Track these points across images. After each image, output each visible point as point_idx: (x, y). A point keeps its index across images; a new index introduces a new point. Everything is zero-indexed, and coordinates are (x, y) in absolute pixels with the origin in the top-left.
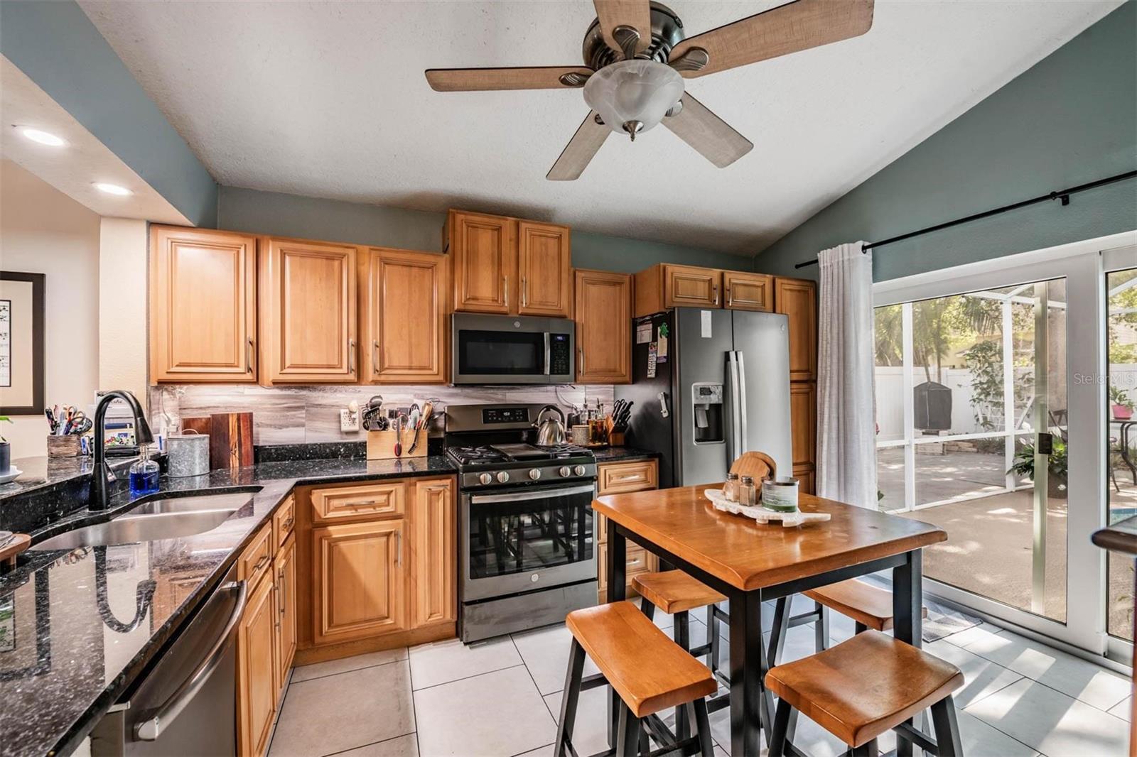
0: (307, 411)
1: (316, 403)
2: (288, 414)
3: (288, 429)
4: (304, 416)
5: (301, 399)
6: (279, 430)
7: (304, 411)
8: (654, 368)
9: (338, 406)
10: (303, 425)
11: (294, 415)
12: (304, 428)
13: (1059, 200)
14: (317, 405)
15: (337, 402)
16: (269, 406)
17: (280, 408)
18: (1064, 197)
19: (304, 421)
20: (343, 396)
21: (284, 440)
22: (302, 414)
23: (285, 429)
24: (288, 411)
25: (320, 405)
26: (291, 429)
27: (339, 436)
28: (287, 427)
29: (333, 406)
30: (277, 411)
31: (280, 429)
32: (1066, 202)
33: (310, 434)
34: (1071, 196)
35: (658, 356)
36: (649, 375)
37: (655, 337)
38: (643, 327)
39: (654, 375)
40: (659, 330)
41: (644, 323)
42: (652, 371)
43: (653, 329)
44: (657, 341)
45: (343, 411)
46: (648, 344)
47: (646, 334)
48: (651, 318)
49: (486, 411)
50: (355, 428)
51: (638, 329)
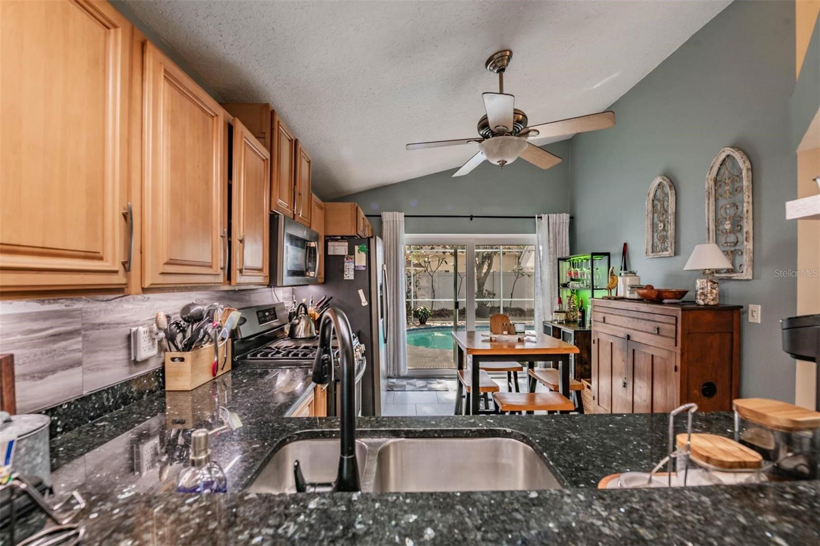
0: (84, 336)
1: (98, 321)
2: (55, 346)
3: (56, 375)
4: (80, 346)
5: (74, 317)
6: (39, 382)
7: (80, 339)
8: (353, 273)
9: (125, 324)
10: (79, 363)
11: (64, 348)
12: (79, 369)
13: (469, 218)
14: (99, 325)
15: (124, 317)
16: (19, 337)
17: (39, 338)
18: (471, 217)
19: (80, 354)
20: (130, 306)
21: (48, 399)
22: (76, 343)
23: (50, 377)
24: (55, 342)
25: (103, 324)
26: (59, 374)
27: (127, 369)
28: (54, 371)
29: (119, 324)
30: (35, 346)
31: (41, 378)
32: (471, 219)
33: (90, 376)
34: (473, 218)
35: (356, 265)
36: (346, 278)
37: (351, 252)
38: (337, 244)
39: (352, 278)
40: (357, 248)
41: (337, 240)
42: (349, 275)
43: (349, 246)
44: (354, 254)
45: (142, 329)
46: (343, 256)
47: (340, 249)
48: (343, 238)
49: (258, 312)
50: (155, 351)
51: (330, 244)
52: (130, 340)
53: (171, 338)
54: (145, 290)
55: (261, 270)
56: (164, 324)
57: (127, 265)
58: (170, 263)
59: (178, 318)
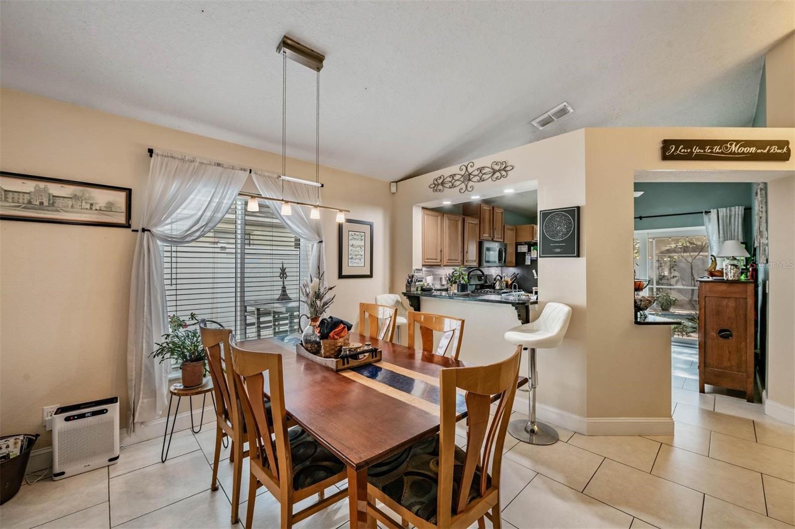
1: (435, 273)
8: (530, 261)
13: (639, 219)
18: (641, 218)
34: (643, 219)
35: (532, 257)
36: (526, 264)
37: (529, 250)
38: (522, 246)
39: (529, 264)
40: (532, 248)
41: (522, 245)
42: (528, 262)
43: (528, 247)
44: (530, 251)
45: (443, 277)
46: (525, 253)
47: (523, 249)
48: (526, 243)
49: (478, 277)
50: (446, 283)
51: (519, 246)
52: (441, 279)
53: (449, 280)
54: (444, 266)
55: (475, 261)
56: (448, 276)
57: (441, 261)
58: (449, 260)
59: (451, 275)
